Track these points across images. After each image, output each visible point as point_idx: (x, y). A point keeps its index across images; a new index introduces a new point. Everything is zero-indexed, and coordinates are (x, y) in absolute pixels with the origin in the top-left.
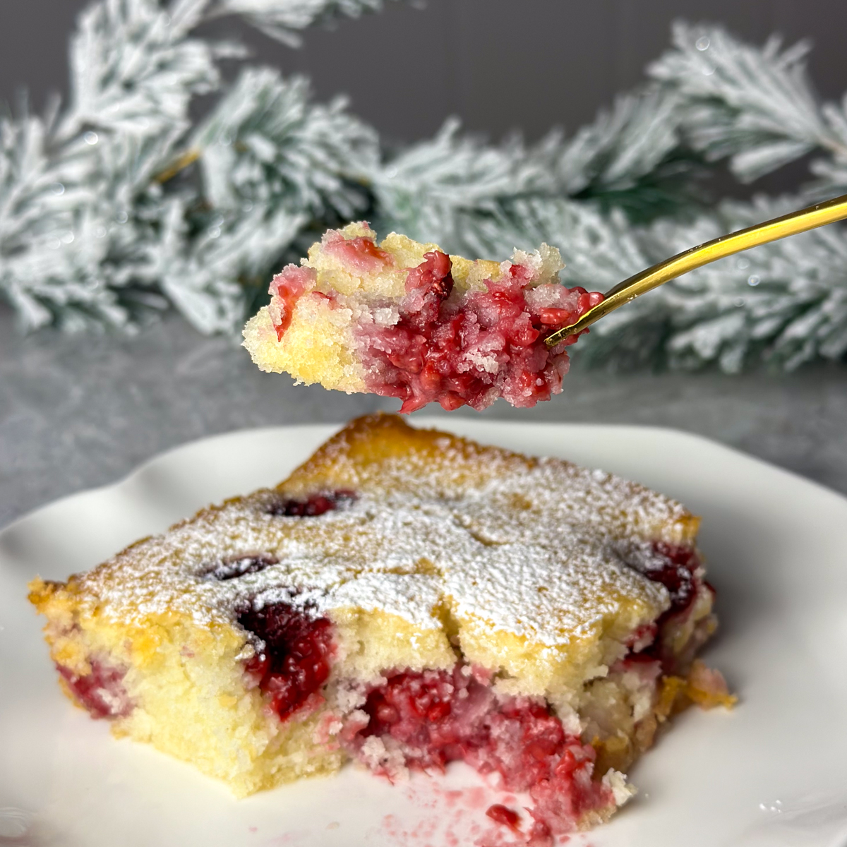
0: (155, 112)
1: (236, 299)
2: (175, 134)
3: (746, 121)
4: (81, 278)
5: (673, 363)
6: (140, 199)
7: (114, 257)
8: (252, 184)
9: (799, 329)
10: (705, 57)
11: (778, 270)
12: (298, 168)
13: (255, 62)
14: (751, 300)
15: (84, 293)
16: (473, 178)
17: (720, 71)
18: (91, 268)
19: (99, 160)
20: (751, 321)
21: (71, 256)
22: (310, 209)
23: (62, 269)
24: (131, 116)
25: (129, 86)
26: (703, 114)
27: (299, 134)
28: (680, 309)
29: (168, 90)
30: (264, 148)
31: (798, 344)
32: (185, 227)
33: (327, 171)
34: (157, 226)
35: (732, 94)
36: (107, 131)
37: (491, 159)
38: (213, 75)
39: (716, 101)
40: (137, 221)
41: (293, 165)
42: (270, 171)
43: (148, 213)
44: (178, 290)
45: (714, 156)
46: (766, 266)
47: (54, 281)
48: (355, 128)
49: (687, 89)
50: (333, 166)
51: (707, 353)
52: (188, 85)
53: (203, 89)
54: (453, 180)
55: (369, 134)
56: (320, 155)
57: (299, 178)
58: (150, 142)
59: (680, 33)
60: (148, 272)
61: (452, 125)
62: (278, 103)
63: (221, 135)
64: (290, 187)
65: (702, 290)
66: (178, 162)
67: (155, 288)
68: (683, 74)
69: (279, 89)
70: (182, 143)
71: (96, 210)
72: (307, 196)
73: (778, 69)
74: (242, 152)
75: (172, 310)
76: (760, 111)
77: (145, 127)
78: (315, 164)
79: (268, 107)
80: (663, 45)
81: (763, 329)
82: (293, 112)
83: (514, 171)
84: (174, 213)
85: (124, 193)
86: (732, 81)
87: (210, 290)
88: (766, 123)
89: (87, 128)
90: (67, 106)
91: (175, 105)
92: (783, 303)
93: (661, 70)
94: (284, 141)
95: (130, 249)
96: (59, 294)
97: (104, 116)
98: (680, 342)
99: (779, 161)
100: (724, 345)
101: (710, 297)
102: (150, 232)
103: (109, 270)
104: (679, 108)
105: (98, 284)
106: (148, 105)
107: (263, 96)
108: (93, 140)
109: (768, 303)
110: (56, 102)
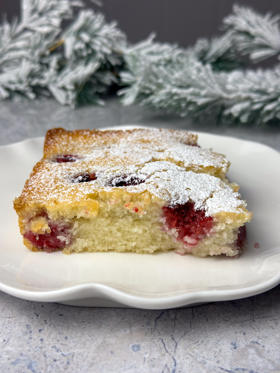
0: (49, 25)
1: (73, 91)
2: (56, 33)
3: (257, 41)
4: (21, 82)
5: (224, 121)
6: (43, 56)
7: (32, 75)
8: (81, 50)
9: (269, 107)
10: (244, 18)
11: (263, 86)
12: (97, 45)
13: (86, 8)
14: (253, 95)
15: (21, 87)
16: (158, 53)
17: (249, 23)
18: (24, 79)
19: (30, 41)
20: (253, 104)
21: (17, 75)
22: (100, 60)
23: (13, 78)
24: (41, 26)
25: (41, 14)
26: (241, 38)
27: (99, 34)
28: (228, 99)
29: (54, 17)
30: (86, 37)
31: (269, 112)
32: (58, 67)
33: (107, 47)
34: (47, 66)
35: (252, 31)
36: (33, 31)
37: (166, 47)
38: (71, 12)
39: (247, 33)
40: (41, 63)
41: (96, 44)
42: (88, 45)
43: (45, 61)
44: (53, 89)
45: (244, 54)
46: (260, 84)
47: (11, 82)
48: (118, 33)
49: (237, 28)
50: (110, 45)
51: (236, 115)
52: (62, 15)
53: (67, 17)
54: (151, 53)
55: (123, 35)
56: (105, 41)
57: (97, 48)
58: (47, 36)
59: (236, 8)
60: (43, 82)
61: (153, 36)
62: (92, 22)
63: (72, 34)
64: (94, 53)
65: (236, 91)
66: (57, 44)
67: (46, 88)
68: (235, 23)
69: (93, 17)
70: (58, 37)
71: (27, 59)
72: (100, 56)
73: (269, 24)
74: (79, 39)
75: (51, 97)
76: (262, 37)
77: (46, 29)
78: (103, 44)
79: (88, 24)
80: (229, 12)
81: (257, 107)
82: (97, 25)
83: (173, 52)
84: (54, 61)
85: (37, 53)
86: (252, 26)
87: (64, 88)
88: (264, 41)
89: (26, 30)
90: (20, 20)
91: (56, 22)
92: (265, 98)
93: (228, 20)
94: (94, 36)
95: (38, 73)
96: (13, 87)
97: (32, 25)
98: (226, 112)
99: (267, 56)
100: (243, 112)
101: (239, 93)
102: (45, 67)
103: (30, 80)
104: (234, 34)
105: (26, 84)
106: (47, 22)
107: (87, 19)
108: (28, 34)
109: (259, 98)
110: (16, 21)
